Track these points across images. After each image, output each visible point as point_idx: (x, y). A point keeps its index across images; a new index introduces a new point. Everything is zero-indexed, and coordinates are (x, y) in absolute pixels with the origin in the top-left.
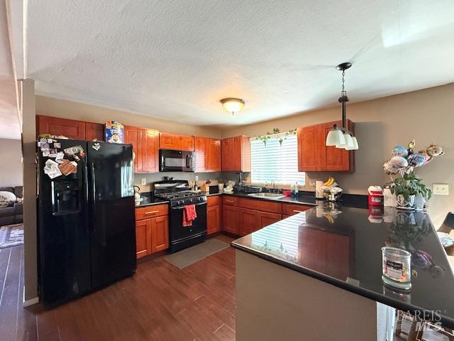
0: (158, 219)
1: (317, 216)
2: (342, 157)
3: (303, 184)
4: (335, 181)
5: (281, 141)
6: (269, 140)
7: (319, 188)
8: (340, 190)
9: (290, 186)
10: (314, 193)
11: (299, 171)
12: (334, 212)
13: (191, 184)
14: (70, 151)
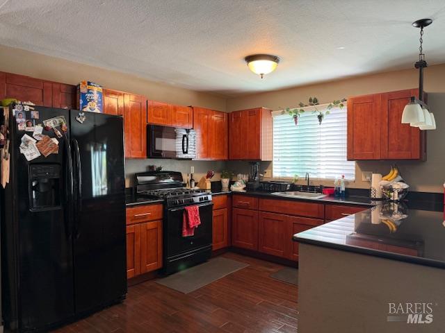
0: (150, 225)
1: (373, 222)
2: (410, 141)
3: (353, 178)
4: (399, 174)
5: (320, 117)
6: (302, 115)
7: (377, 183)
8: (405, 186)
9: (333, 181)
10: (368, 192)
11: (348, 160)
12: (397, 217)
13: (186, 178)
14: (50, 123)
